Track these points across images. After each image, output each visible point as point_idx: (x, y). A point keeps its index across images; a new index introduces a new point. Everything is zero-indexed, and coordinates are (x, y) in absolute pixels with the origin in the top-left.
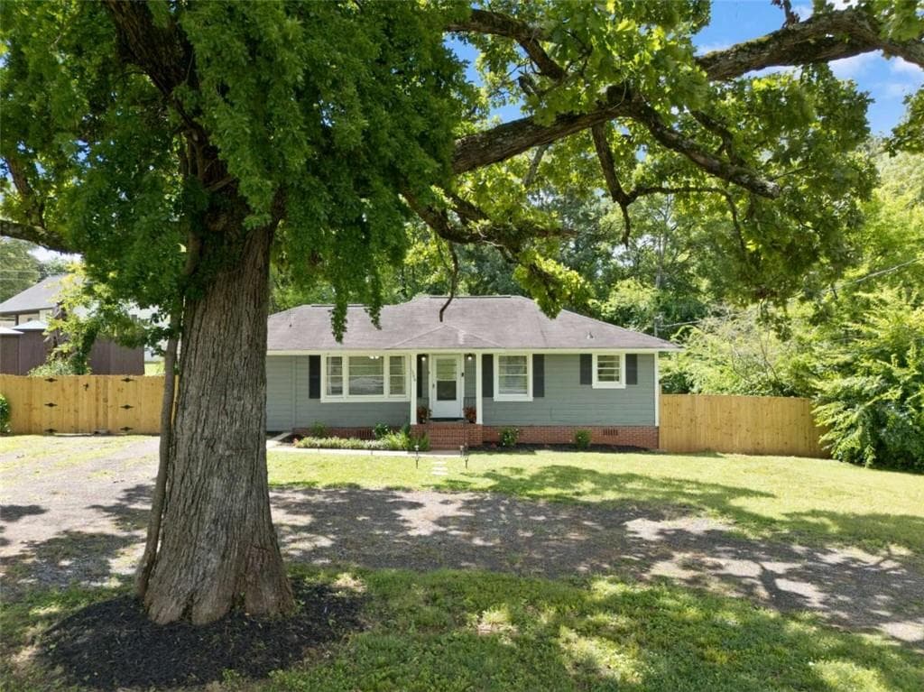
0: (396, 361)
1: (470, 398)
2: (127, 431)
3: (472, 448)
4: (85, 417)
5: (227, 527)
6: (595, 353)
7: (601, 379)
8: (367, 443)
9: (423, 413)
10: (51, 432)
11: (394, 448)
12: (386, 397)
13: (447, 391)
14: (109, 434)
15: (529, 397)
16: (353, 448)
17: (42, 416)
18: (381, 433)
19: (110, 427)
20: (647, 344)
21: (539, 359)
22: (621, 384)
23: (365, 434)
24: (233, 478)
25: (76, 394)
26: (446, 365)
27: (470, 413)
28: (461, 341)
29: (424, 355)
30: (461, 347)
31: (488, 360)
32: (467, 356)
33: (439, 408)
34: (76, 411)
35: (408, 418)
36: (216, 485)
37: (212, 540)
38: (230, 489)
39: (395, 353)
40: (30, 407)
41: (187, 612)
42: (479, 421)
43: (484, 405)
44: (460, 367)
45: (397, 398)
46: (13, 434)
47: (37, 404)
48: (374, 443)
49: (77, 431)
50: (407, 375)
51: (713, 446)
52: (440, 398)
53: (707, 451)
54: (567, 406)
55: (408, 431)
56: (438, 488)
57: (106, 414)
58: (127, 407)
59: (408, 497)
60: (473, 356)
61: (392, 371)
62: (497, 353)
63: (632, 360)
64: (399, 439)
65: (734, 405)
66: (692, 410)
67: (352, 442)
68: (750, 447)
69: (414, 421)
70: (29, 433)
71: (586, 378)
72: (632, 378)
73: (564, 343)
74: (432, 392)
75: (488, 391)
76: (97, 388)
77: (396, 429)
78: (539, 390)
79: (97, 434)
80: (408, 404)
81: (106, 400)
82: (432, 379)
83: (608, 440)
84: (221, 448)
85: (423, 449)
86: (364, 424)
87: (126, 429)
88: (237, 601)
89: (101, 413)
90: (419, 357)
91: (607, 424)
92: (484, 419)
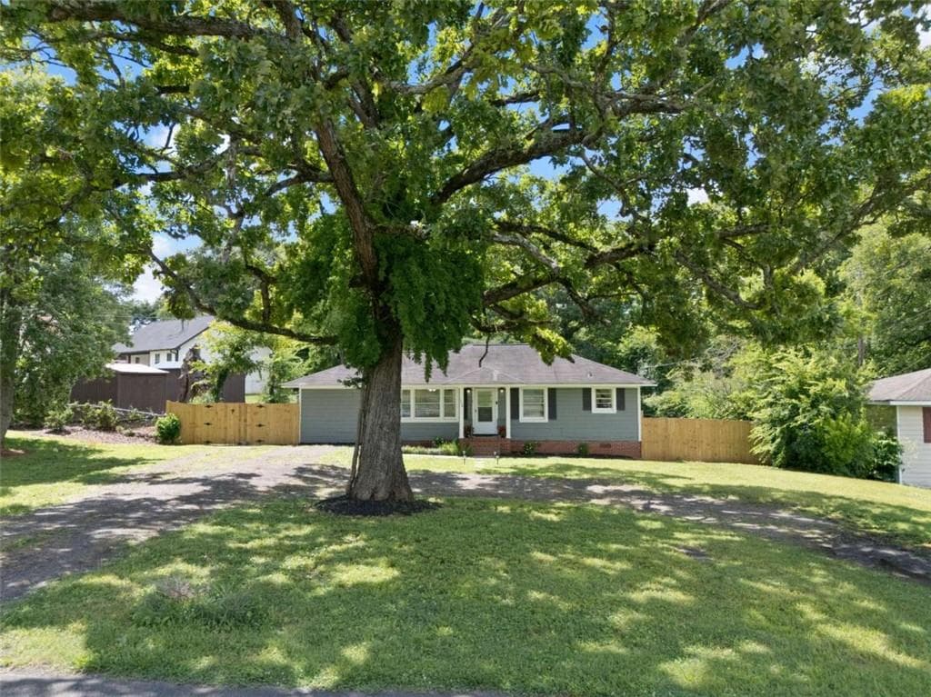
0: (449, 392)
1: (502, 419)
2: (260, 442)
3: (503, 455)
4: (231, 433)
5: (388, 462)
6: (594, 387)
7: (599, 406)
8: (429, 450)
9: (468, 430)
10: (208, 443)
11: (449, 454)
12: (442, 419)
13: (485, 415)
14: (247, 444)
15: (546, 419)
16: (420, 453)
17: (202, 431)
18: (439, 443)
19: (248, 439)
20: (632, 380)
21: (552, 392)
22: (613, 410)
23: (427, 445)
24: (390, 441)
25: (226, 416)
26: (485, 396)
27: (502, 430)
28: (495, 379)
29: (470, 389)
30: (495, 383)
31: (515, 392)
32: (500, 389)
33: (481, 427)
34: (226, 428)
35: (458, 434)
36: (383, 444)
37: (382, 467)
38: (388, 447)
39: (448, 387)
40: (194, 425)
41: (372, 496)
42: (508, 436)
43: (512, 425)
44: (495, 397)
45: (449, 420)
46: (185, 444)
47: (199, 422)
48: (435, 450)
49: (225, 442)
50: (457, 403)
51: (681, 456)
52: (481, 419)
53: (678, 460)
54: (573, 425)
55: (458, 441)
56: (478, 473)
57: (245, 431)
58: (260, 426)
59: (460, 476)
60: (504, 389)
61: (446, 400)
62: (521, 387)
63: (621, 392)
64: (451, 447)
65: (698, 426)
66: (666, 429)
67: (419, 449)
68: (709, 457)
69: (462, 436)
70: (193, 443)
71: (587, 406)
72: (621, 406)
73: (570, 380)
74: (475, 416)
75: (515, 415)
76: (240, 412)
77: (449, 441)
78: (552, 415)
79: (240, 444)
80: (457, 425)
81: (245, 421)
82: (475, 406)
83: (603, 451)
84: (385, 429)
85: (468, 455)
86: (427, 438)
87: (259, 441)
88: (392, 494)
89: (242, 429)
90: (465, 390)
91: (603, 439)
92: (512, 435)
